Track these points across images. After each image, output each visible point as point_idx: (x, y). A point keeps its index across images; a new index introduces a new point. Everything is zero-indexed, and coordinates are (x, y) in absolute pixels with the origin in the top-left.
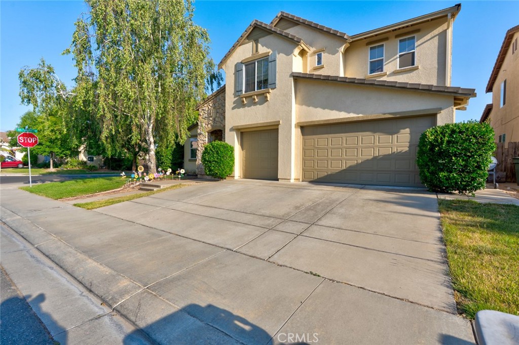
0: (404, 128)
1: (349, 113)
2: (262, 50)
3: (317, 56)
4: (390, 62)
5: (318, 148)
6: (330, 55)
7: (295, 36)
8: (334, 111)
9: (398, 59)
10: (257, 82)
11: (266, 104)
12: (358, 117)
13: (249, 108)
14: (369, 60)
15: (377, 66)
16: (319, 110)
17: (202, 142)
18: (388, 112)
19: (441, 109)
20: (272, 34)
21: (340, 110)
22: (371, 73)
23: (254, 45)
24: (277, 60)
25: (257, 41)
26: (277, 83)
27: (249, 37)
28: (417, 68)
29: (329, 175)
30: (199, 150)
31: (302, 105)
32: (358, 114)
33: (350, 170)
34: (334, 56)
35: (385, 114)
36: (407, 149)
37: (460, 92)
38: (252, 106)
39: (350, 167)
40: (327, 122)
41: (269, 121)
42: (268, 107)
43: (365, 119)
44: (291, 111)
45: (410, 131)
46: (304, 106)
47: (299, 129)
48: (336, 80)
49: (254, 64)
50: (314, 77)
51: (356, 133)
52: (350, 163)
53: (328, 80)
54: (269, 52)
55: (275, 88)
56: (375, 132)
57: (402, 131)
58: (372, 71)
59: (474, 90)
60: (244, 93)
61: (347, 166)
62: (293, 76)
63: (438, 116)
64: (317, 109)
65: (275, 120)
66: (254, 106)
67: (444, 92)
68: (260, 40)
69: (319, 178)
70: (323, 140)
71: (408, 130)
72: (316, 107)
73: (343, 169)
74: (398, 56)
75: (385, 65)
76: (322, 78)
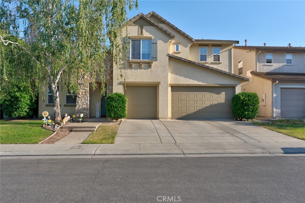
0: (223, 92)
1: (199, 82)
2: (146, 34)
3: (176, 46)
4: (210, 57)
5: (181, 100)
6: (184, 47)
7: (171, 34)
8: (191, 80)
9: (213, 57)
10: (142, 54)
11: (149, 69)
12: (204, 84)
13: (136, 70)
14: (200, 54)
15: (203, 58)
16: (182, 78)
17: (84, 91)
18: (218, 84)
19: (237, 85)
20: (154, 26)
21: (194, 79)
22: (201, 61)
23: (140, 29)
24: (158, 44)
25: (142, 27)
26: (158, 58)
27: (135, 23)
28: (220, 63)
29: (188, 114)
30: (79, 98)
31: (172, 74)
32: (204, 83)
33: (199, 111)
34: (185, 48)
35: (216, 84)
36: (224, 101)
37: (245, 79)
38: (138, 70)
39: (199, 110)
40: (188, 85)
41: (152, 81)
42: (151, 72)
43: (208, 86)
44: (168, 77)
45: (225, 93)
46: (173, 74)
47: (171, 88)
48: (194, 64)
49: (139, 42)
50: (182, 60)
51: (202, 93)
52: (199, 108)
53: (190, 63)
54: (152, 37)
55: (157, 61)
56: (210, 92)
57: (222, 93)
58: (201, 60)
59: (249, 79)
60: (131, 60)
61: (197, 110)
62: (169, 56)
63: (236, 87)
64: (182, 77)
65: (157, 81)
66: (140, 69)
67: (239, 78)
68: (144, 27)
69: (182, 117)
70: (184, 95)
71: (224, 93)
72: (181, 76)
73: (195, 111)
74: (213, 55)
75: (208, 58)
76: (187, 61)
